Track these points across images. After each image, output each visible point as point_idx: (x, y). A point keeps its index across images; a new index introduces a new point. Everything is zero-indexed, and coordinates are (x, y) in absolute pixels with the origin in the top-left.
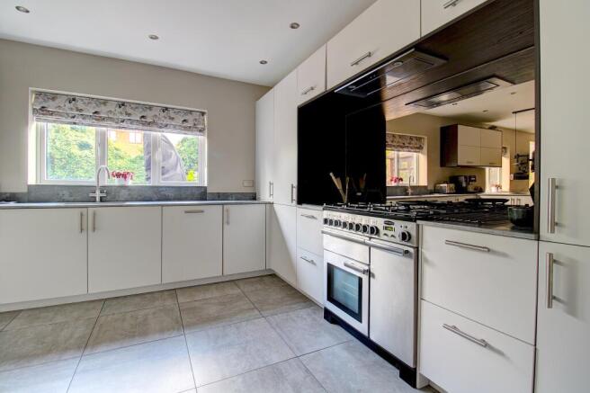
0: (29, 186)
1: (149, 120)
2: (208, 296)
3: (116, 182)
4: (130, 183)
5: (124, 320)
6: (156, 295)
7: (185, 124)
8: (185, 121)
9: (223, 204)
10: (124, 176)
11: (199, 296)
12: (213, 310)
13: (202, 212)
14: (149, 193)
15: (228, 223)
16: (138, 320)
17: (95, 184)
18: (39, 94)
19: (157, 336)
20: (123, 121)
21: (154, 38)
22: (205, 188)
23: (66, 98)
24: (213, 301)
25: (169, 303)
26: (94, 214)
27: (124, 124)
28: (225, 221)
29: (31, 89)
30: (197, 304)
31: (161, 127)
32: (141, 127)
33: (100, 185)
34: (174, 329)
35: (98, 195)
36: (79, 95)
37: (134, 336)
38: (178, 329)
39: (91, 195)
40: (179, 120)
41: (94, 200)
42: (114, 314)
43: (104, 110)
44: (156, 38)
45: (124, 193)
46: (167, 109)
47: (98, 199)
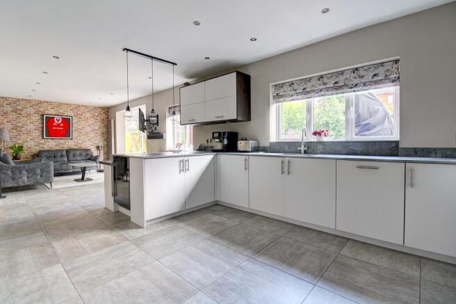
0: (271, 143)
1: (341, 84)
2: (374, 260)
3: (314, 139)
4: (325, 139)
5: (291, 246)
6: (330, 237)
7: (376, 78)
8: (375, 75)
9: (405, 162)
10: (319, 134)
11: (365, 256)
12: (362, 278)
13: (376, 168)
14: (339, 148)
15: (412, 185)
16: (299, 251)
17: (301, 141)
18: (276, 86)
19: (297, 273)
20: (321, 91)
21: (326, 11)
22: (397, 143)
23: (288, 84)
24: (372, 269)
25: (332, 249)
26: (289, 162)
27: (322, 93)
28: (408, 181)
29: (271, 84)
30: (354, 263)
31: (351, 88)
32: (335, 92)
33: (304, 141)
34: (313, 274)
35: (303, 149)
36: (294, 79)
37: (284, 262)
38: (316, 277)
39: (299, 148)
40: (368, 77)
41: (300, 152)
42: (290, 239)
43: (308, 86)
44: (327, 10)
45: (320, 147)
46: (357, 69)
47: (303, 152)
